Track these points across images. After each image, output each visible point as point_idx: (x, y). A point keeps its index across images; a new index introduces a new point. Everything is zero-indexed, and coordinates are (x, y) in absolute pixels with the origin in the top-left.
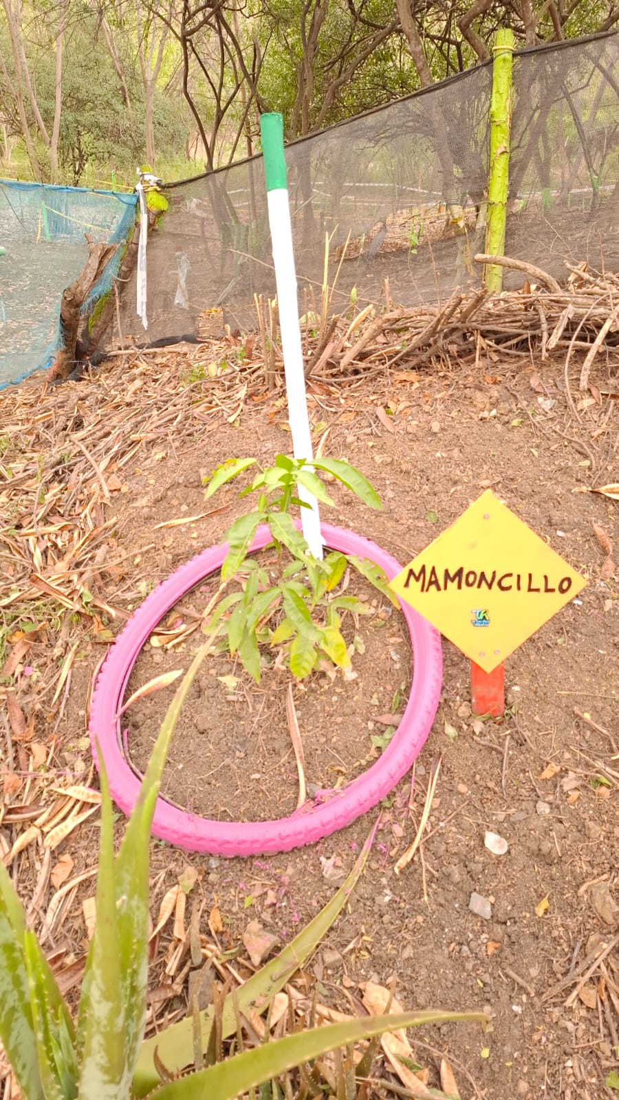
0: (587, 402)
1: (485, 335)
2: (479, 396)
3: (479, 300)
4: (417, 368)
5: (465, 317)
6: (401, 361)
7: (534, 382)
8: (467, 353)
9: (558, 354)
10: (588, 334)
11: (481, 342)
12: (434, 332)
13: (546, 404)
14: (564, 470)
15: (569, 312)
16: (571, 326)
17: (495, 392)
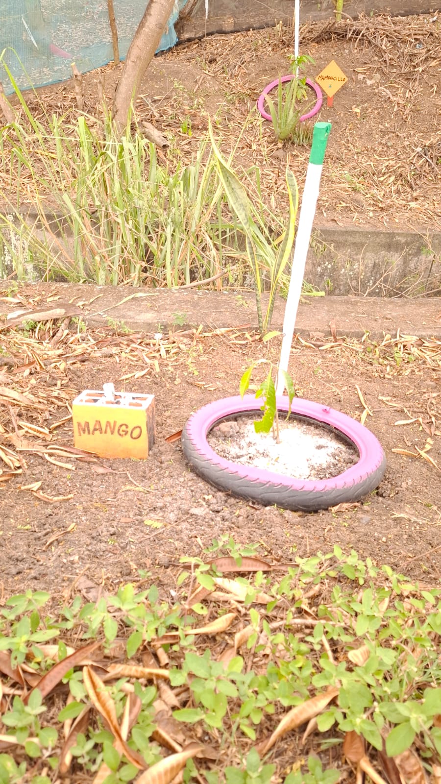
0: (356, 51)
1: (335, 33)
2: (332, 50)
3: (334, 23)
4: (317, 43)
5: (330, 28)
6: (314, 40)
7: (345, 46)
8: (330, 39)
9: (350, 39)
10: (358, 34)
11: (333, 36)
12: (322, 32)
13: (347, 51)
14: (349, 66)
15: (354, 28)
16: (354, 32)
17: (336, 49)
